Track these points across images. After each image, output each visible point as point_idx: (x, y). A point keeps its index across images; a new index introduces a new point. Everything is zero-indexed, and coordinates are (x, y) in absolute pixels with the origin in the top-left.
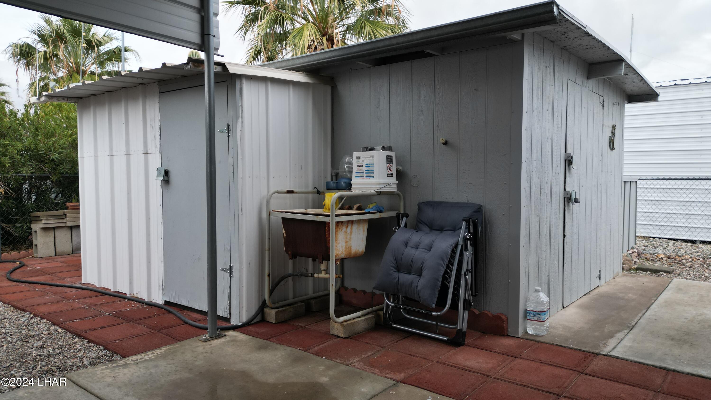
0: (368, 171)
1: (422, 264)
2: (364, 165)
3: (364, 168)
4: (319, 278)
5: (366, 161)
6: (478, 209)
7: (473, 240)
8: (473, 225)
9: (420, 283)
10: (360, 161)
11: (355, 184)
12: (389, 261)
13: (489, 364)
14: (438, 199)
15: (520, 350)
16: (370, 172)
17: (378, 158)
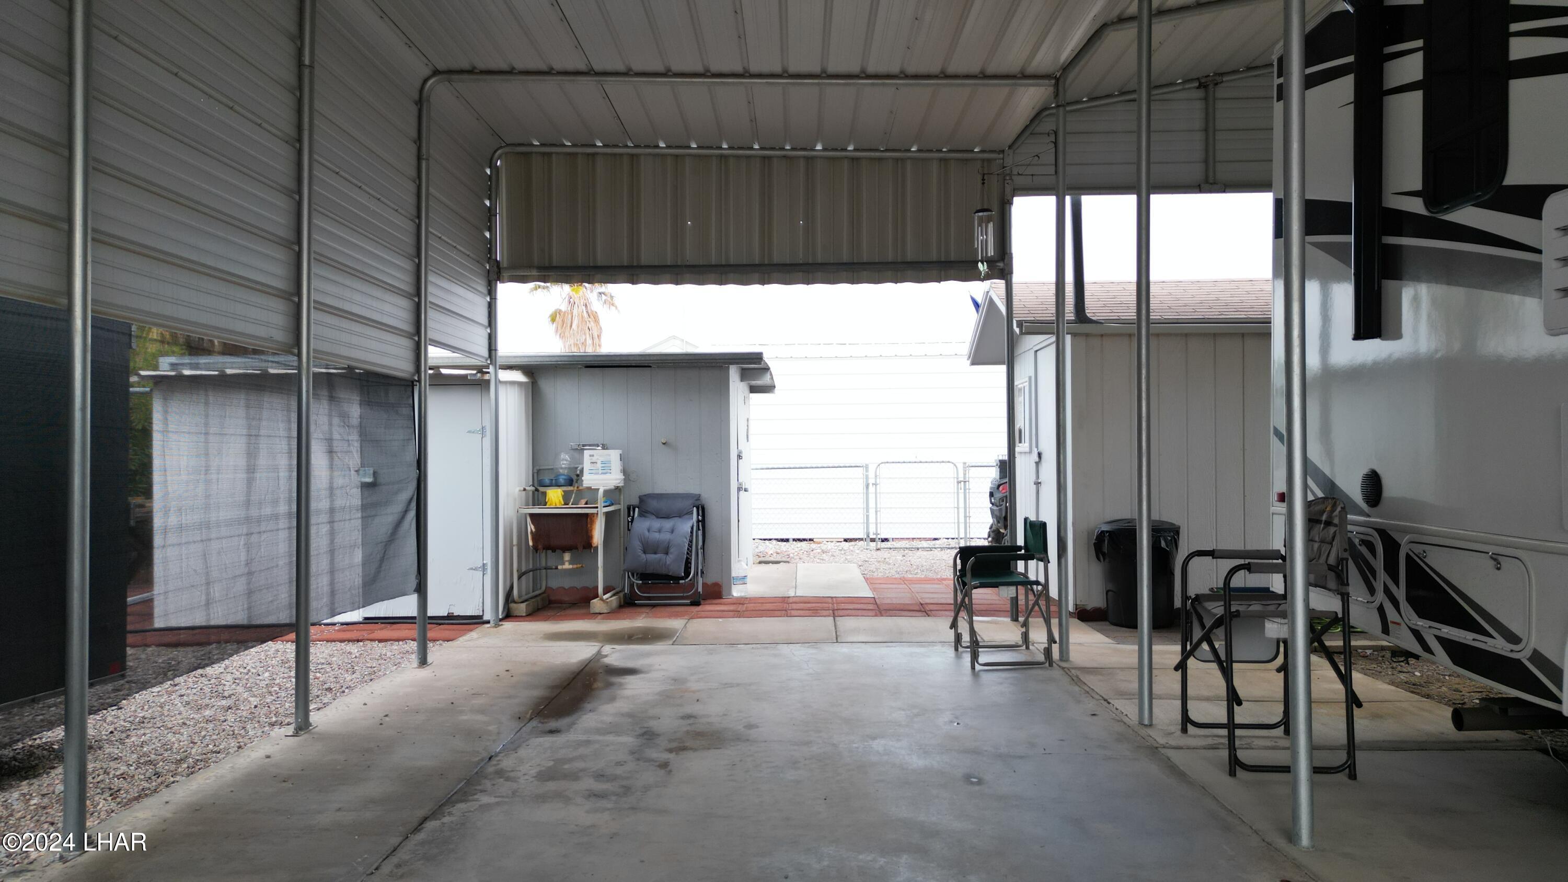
0: (603, 468)
1: (669, 543)
2: (599, 462)
3: (599, 465)
4: (562, 569)
5: (602, 459)
6: (698, 498)
7: (702, 522)
8: (702, 510)
9: (669, 559)
10: (594, 459)
11: (588, 480)
12: (637, 545)
13: (732, 608)
14: (658, 491)
15: (741, 601)
16: (606, 468)
17: (614, 456)
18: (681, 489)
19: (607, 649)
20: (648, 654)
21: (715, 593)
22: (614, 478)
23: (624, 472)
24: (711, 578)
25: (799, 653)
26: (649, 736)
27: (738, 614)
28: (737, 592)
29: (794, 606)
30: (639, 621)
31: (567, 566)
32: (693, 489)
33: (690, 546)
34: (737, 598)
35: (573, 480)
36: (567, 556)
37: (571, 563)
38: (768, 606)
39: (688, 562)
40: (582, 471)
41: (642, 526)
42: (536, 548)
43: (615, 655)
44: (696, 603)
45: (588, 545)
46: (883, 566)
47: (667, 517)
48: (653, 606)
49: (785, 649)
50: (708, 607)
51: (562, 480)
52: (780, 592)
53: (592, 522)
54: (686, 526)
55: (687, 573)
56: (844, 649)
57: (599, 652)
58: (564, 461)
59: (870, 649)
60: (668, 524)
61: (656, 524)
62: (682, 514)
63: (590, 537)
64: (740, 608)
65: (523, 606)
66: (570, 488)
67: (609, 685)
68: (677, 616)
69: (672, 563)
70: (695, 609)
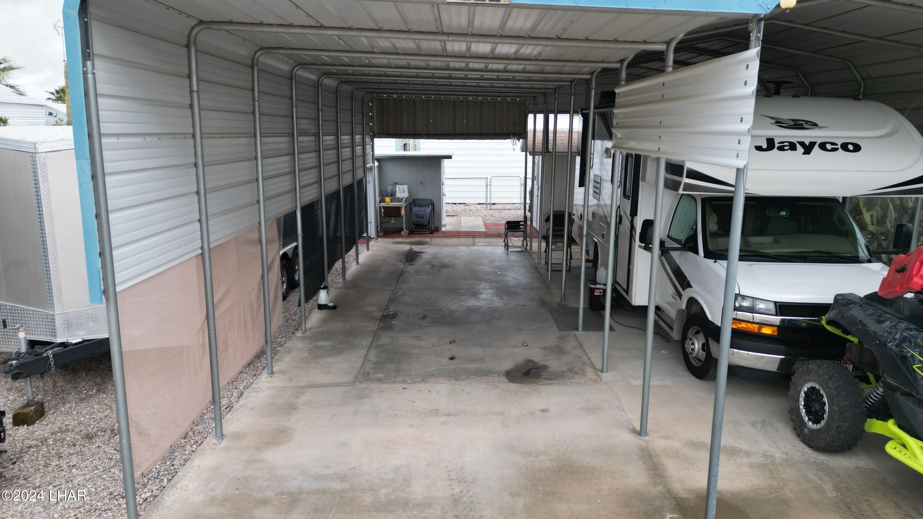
1: (423, 215)
3: (401, 191)
5: (402, 188)
6: (431, 200)
7: (433, 209)
8: (433, 204)
9: (424, 220)
10: (400, 189)
11: (398, 195)
12: (414, 216)
13: (443, 235)
14: (419, 198)
15: (445, 232)
16: (404, 191)
17: (406, 187)
18: (426, 197)
19: (413, 247)
20: (424, 248)
21: (437, 229)
22: (406, 195)
23: (409, 192)
24: (436, 225)
25: (463, 248)
26: (433, 266)
27: (446, 237)
28: (443, 229)
29: (462, 234)
30: (417, 239)
31: (393, 222)
32: (430, 198)
33: (430, 217)
34: (444, 231)
35: (392, 195)
36: (393, 219)
37: (394, 221)
38: (454, 234)
39: (429, 221)
40: (396, 191)
41: (415, 209)
42: (384, 216)
43: (416, 248)
44: (432, 233)
45: (400, 215)
46: (492, 218)
47: (422, 206)
48: (419, 234)
49: (460, 247)
50: (436, 235)
51: (389, 194)
52: (456, 229)
53: (401, 209)
54: (429, 210)
55: (429, 224)
56: (475, 248)
57: (411, 248)
58: (390, 188)
59: (482, 248)
60: (423, 209)
61: (419, 209)
62: (427, 205)
63: (400, 214)
64: (445, 235)
65: (382, 233)
66: (392, 197)
67: (418, 256)
68: (427, 237)
69: (425, 221)
70: (432, 235)
